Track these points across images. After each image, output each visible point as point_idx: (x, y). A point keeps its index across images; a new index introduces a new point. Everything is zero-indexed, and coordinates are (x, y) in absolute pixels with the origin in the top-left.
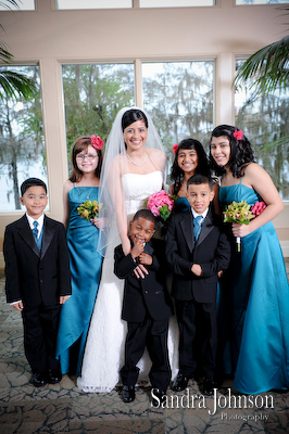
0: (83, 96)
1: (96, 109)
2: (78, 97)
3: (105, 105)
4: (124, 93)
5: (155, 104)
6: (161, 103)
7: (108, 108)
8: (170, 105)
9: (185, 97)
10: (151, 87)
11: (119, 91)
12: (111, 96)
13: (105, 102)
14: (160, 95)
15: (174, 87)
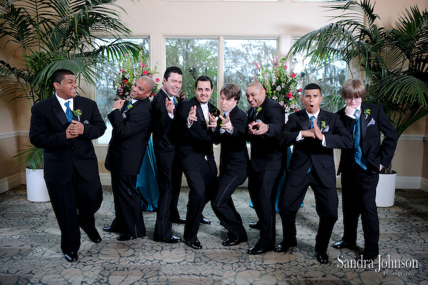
0: (181, 59)
1: (191, 71)
2: (177, 61)
3: (198, 68)
4: (213, 59)
5: (239, 69)
6: (244, 68)
7: (200, 71)
8: (251, 70)
9: (263, 64)
10: (236, 55)
11: (209, 57)
12: (203, 61)
13: (198, 65)
14: (243, 61)
15: (254, 56)
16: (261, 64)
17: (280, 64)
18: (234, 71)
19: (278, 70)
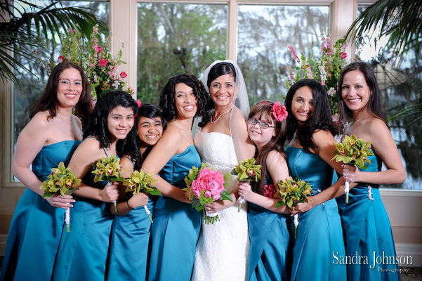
0: (161, 32)
1: (176, 52)
2: (155, 34)
3: (192, 47)
4: (218, 32)
5: (261, 49)
6: (270, 49)
7: (195, 52)
8: (283, 52)
9: (304, 42)
10: (257, 26)
11: (211, 29)
12: (200, 35)
13: (191, 42)
14: (268, 35)
15: (289, 28)
16: (300, 43)
17: (335, 50)
18: (253, 54)
19: (331, 59)
